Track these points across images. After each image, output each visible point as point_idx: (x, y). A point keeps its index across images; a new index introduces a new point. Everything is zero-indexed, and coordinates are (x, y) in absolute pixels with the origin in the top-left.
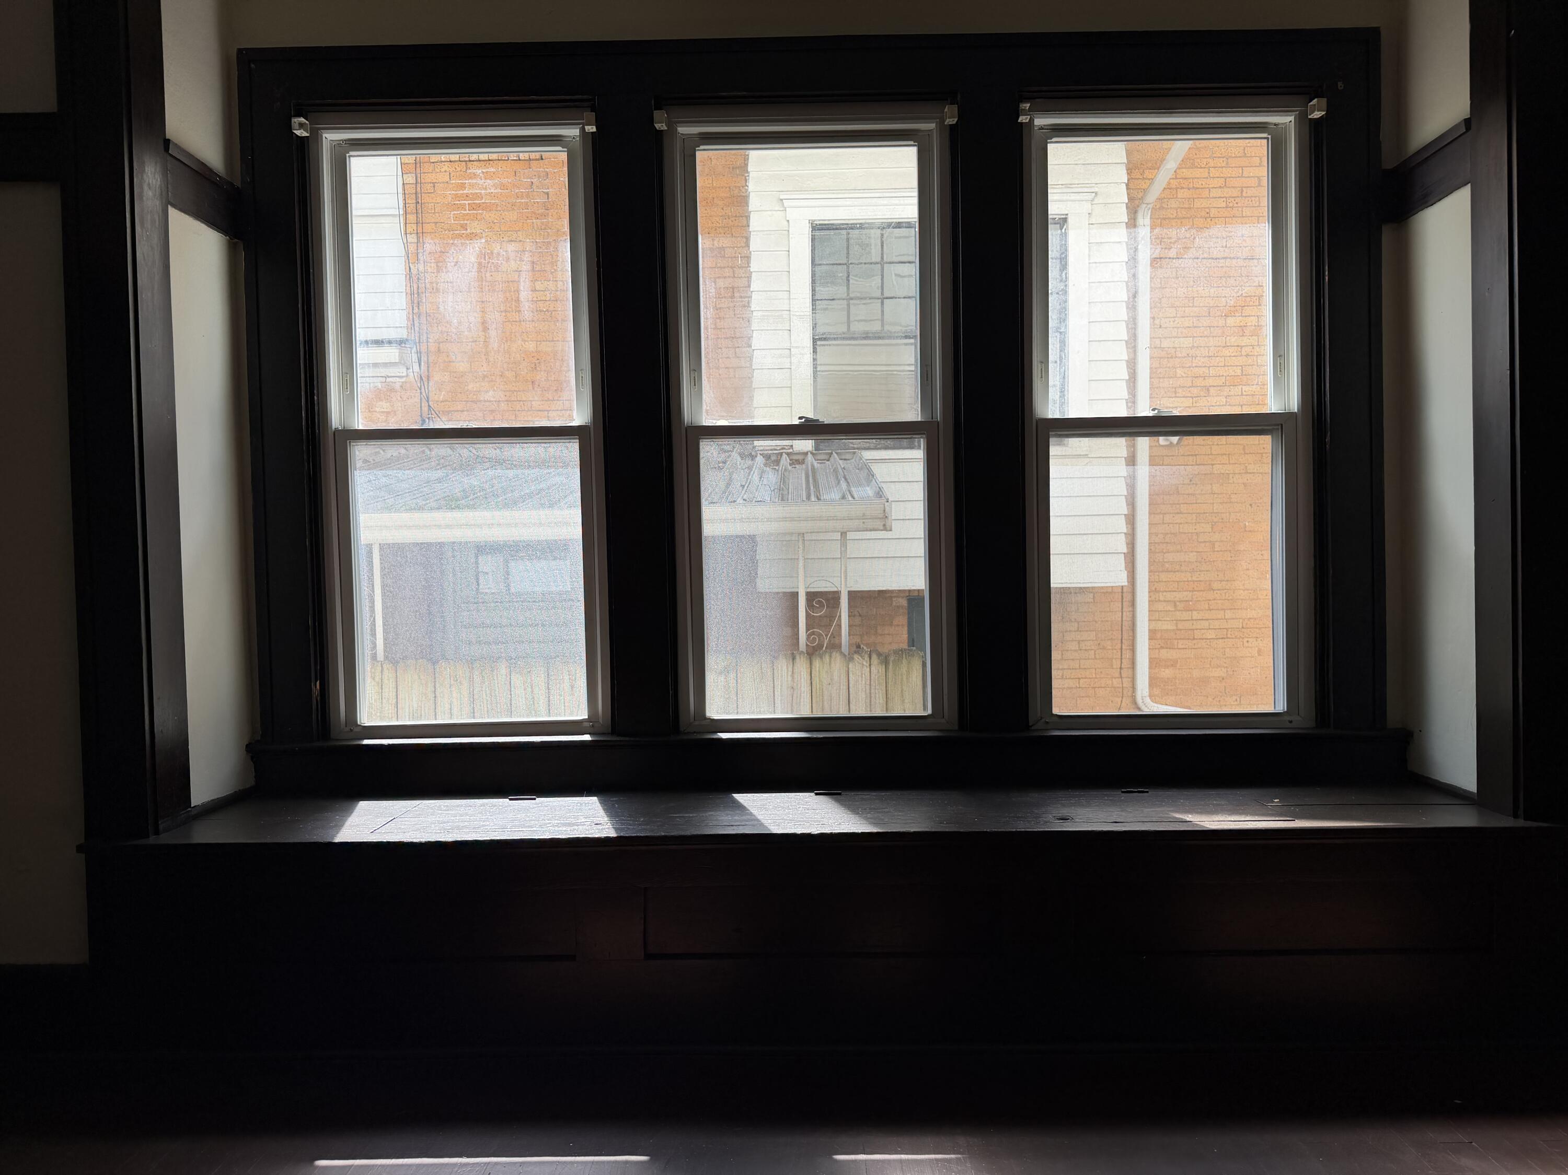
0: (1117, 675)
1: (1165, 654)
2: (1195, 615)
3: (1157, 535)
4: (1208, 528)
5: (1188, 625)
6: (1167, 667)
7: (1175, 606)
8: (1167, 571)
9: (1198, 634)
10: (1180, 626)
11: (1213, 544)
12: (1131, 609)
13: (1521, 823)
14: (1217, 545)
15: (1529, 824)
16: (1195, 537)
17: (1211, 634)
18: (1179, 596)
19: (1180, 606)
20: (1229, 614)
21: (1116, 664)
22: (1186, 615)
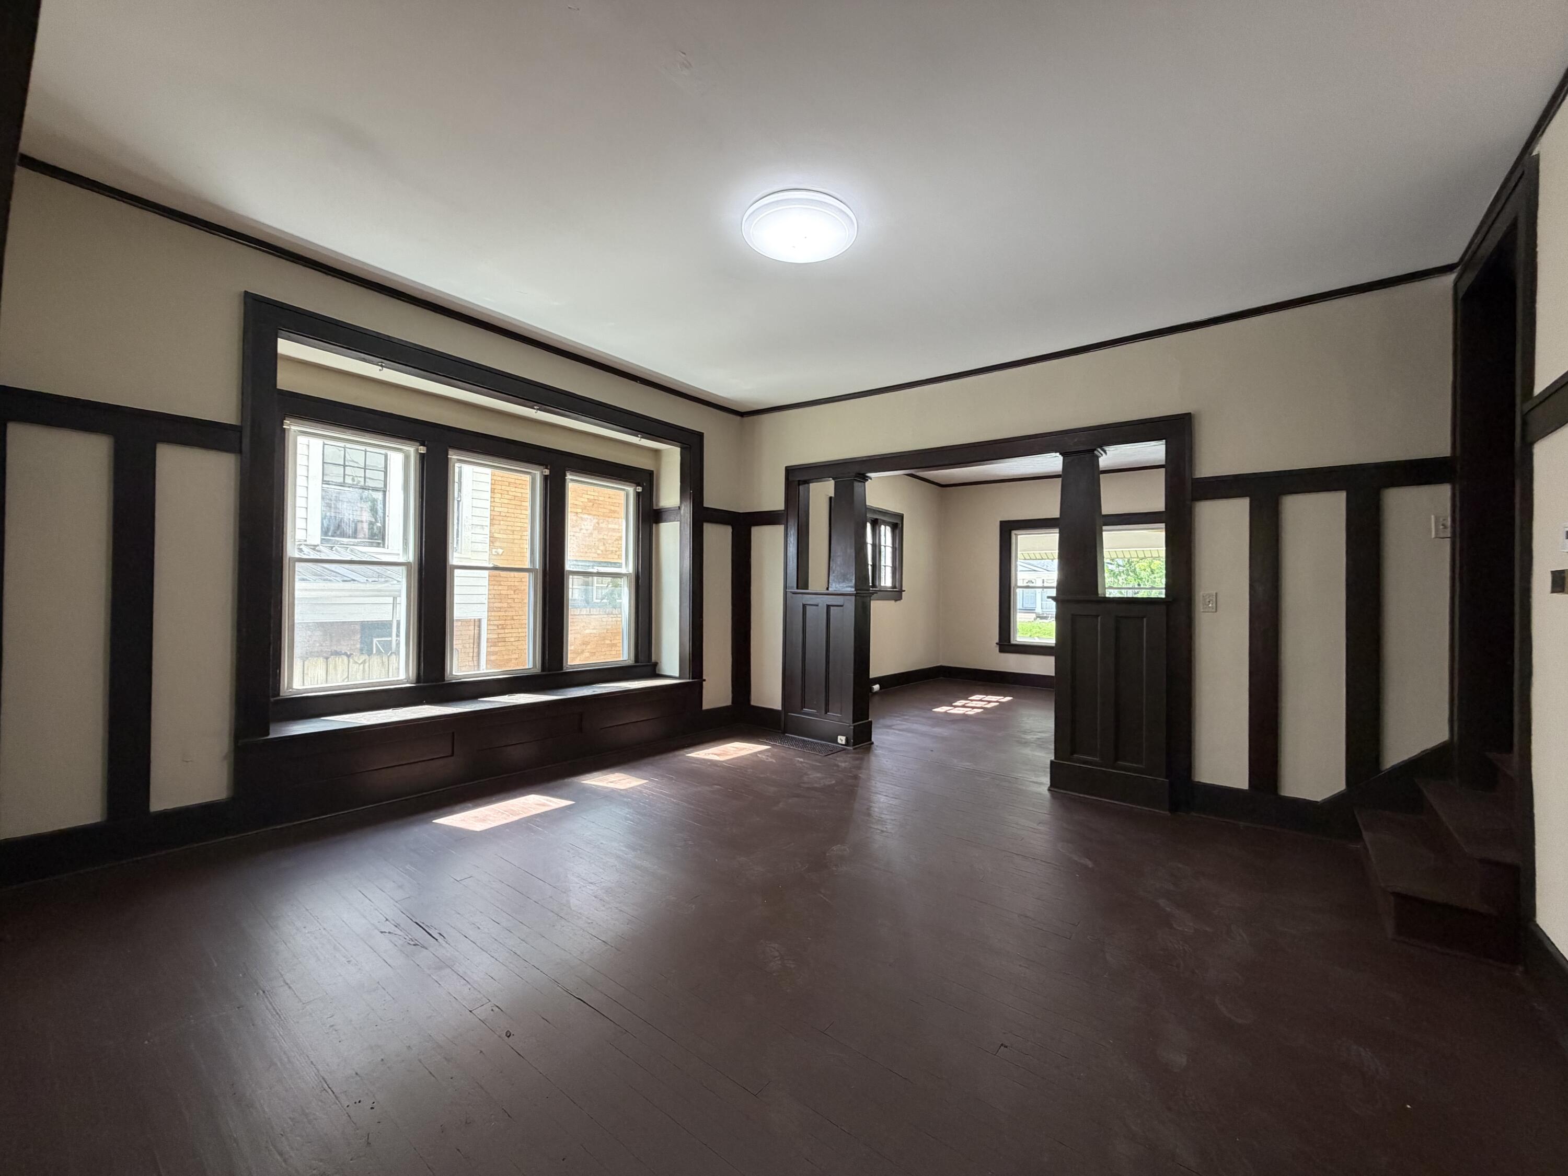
0: (471, 659)
1: (493, 649)
2: (506, 631)
3: (491, 594)
4: (512, 592)
5: (503, 635)
6: (493, 655)
7: (498, 627)
8: (495, 611)
9: (507, 640)
10: (500, 636)
11: (514, 599)
12: (478, 629)
13: (691, 680)
14: (516, 600)
15: (693, 680)
16: (507, 596)
17: (512, 639)
18: (500, 622)
19: (500, 627)
20: (520, 630)
21: (471, 655)
22: (502, 631)
